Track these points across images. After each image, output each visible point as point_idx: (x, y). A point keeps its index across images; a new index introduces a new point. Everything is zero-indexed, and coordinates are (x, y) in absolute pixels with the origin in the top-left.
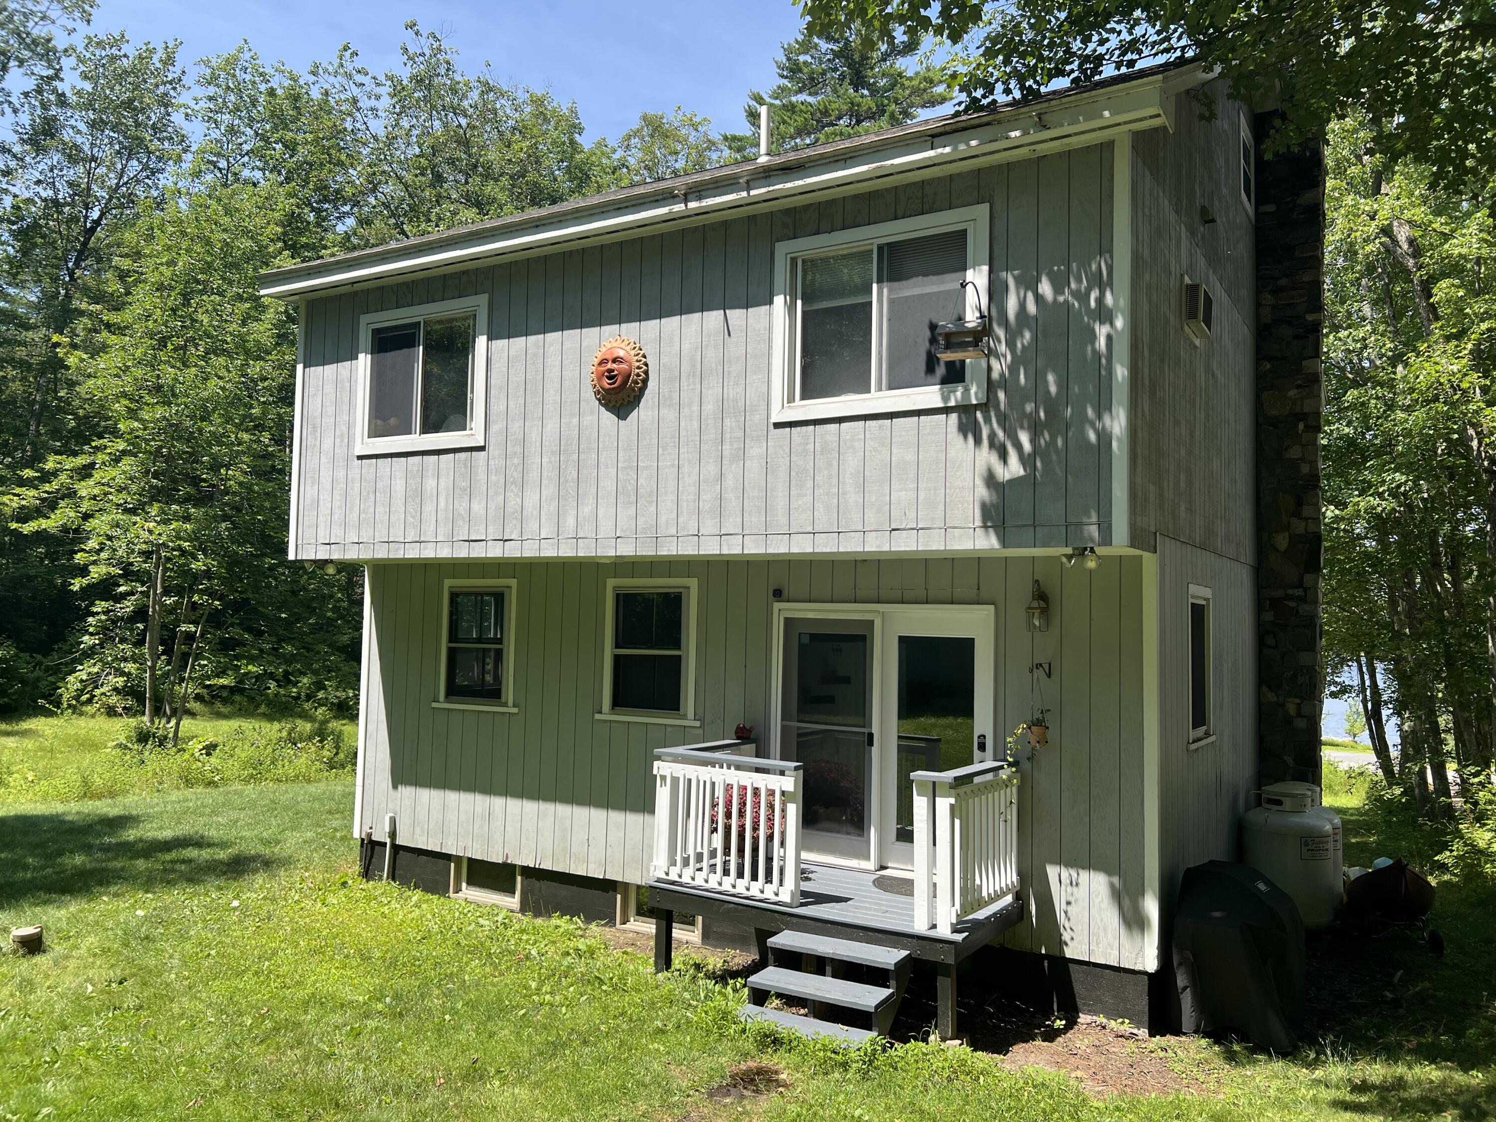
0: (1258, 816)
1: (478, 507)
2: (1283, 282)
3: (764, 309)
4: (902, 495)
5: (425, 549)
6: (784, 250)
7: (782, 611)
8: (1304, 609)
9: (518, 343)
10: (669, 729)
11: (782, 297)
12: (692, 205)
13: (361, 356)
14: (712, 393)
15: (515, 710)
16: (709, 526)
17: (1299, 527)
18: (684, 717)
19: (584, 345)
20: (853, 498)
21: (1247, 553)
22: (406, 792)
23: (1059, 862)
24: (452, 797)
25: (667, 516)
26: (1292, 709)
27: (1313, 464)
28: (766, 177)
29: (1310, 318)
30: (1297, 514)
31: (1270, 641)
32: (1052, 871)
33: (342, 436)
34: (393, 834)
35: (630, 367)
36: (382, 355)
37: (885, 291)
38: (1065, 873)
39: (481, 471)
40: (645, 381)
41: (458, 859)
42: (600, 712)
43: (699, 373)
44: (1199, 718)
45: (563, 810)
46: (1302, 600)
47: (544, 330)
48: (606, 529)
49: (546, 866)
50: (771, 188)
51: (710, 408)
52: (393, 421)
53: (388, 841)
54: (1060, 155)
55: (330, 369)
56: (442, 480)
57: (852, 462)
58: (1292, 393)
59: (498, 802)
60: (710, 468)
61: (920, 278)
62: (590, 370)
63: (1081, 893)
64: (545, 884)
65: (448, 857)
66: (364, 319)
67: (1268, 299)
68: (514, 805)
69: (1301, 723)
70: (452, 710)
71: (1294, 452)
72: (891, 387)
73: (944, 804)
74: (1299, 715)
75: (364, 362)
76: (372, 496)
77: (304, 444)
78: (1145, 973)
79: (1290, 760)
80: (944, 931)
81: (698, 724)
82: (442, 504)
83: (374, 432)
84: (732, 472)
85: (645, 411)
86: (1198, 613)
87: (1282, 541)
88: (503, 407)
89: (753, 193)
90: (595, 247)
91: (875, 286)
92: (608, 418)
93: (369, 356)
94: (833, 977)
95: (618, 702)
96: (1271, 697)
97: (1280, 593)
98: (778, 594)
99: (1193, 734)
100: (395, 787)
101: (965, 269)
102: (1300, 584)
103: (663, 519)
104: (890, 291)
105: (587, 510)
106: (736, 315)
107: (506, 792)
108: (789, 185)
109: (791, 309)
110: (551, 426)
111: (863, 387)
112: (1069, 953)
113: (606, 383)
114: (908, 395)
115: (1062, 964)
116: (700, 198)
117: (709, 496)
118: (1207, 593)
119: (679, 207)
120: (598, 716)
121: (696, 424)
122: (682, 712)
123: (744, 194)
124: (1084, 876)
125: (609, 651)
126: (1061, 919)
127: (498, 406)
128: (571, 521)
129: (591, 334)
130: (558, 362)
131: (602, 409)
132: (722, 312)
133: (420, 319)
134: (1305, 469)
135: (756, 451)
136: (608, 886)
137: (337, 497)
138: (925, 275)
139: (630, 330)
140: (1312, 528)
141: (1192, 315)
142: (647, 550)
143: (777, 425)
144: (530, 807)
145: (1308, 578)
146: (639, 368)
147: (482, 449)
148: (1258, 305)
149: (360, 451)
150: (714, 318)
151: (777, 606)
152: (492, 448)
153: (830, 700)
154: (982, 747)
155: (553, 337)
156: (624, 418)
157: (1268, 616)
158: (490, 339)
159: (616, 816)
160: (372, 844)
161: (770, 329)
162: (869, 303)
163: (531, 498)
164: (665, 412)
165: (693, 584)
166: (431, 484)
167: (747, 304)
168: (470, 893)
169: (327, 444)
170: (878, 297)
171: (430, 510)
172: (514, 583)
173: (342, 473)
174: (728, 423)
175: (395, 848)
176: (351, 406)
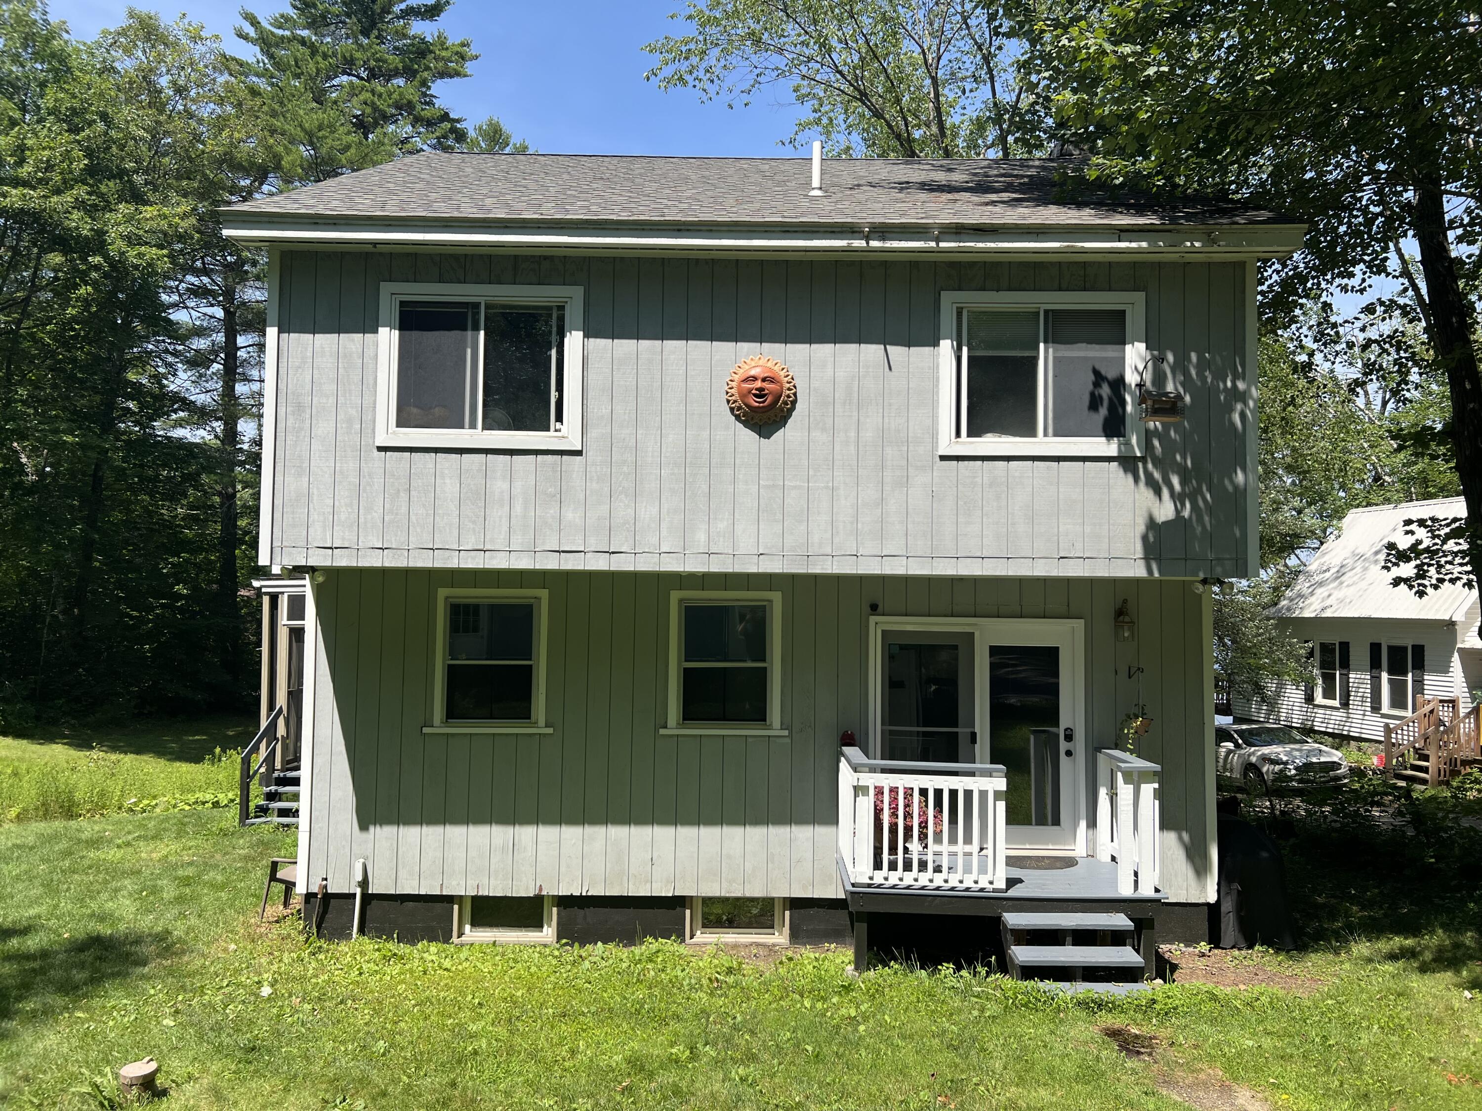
1: (571, 515)
3: (927, 350)
5: (491, 558)
6: (949, 301)
7: (878, 625)
9: (625, 346)
10: (750, 740)
11: (949, 342)
12: (874, 244)
13: (383, 331)
14: (872, 421)
15: (550, 731)
16: (869, 547)
18: (770, 727)
19: (715, 359)
22: (383, 834)
24: (456, 832)
25: (820, 533)
28: (956, 233)
33: (350, 421)
34: (364, 884)
35: (782, 387)
36: (415, 334)
37: (1051, 350)
39: (576, 479)
40: (794, 403)
41: (459, 899)
42: (666, 727)
43: (856, 401)
45: (617, 832)
47: (662, 336)
48: (745, 543)
49: (595, 891)
50: (962, 244)
51: (868, 435)
52: (437, 411)
53: (358, 891)
54: (1202, 264)
55: (325, 341)
56: (518, 485)
57: (1020, 496)
59: (524, 832)
60: (870, 493)
61: (1084, 345)
62: (725, 384)
64: (590, 912)
65: (450, 899)
66: (386, 289)
68: (548, 833)
70: (453, 735)
72: (1056, 435)
75: (387, 339)
76: (404, 496)
77: (281, 426)
78: (1208, 904)
80: (1148, 892)
81: (786, 733)
82: (518, 508)
83: (402, 422)
85: (793, 432)
88: (606, 411)
89: (942, 244)
90: (729, 261)
91: (1042, 346)
92: (748, 436)
93: (397, 332)
94: (1073, 945)
95: (690, 714)
98: (874, 608)
100: (364, 826)
101: (1124, 343)
103: (815, 539)
104: (1054, 352)
105: (721, 525)
106: (896, 352)
107: (538, 818)
108: (981, 245)
109: (958, 356)
110: (672, 437)
111: (1029, 430)
113: (751, 401)
114: (1075, 443)
116: (883, 239)
117: (868, 519)
119: (859, 243)
120: (662, 731)
121: (852, 449)
122: (768, 723)
123: (933, 244)
125: (675, 665)
127: (599, 408)
128: (701, 536)
129: (724, 350)
130: (682, 371)
131: (740, 426)
132: (882, 347)
133: (482, 300)
135: (920, 480)
136: (678, 903)
137: (342, 494)
138: (1090, 342)
139: (773, 350)
143: (943, 458)
144: (571, 834)
146: (789, 389)
147: (579, 453)
149: (382, 440)
150: (873, 352)
151: (873, 619)
152: (591, 454)
154: (1069, 738)
155: (673, 346)
156: (768, 437)
158: (587, 336)
159: (688, 831)
160: (328, 897)
161: (935, 368)
162: (1035, 359)
163: (647, 512)
164: (816, 434)
165: (776, 597)
166: (499, 486)
167: (909, 342)
168: (474, 935)
169: (324, 428)
170: (1045, 355)
171: (497, 514)
172: (544, 594)
173: (352, 465)
174: (889, 451)
175: (368, 899)
176: (368, 384)
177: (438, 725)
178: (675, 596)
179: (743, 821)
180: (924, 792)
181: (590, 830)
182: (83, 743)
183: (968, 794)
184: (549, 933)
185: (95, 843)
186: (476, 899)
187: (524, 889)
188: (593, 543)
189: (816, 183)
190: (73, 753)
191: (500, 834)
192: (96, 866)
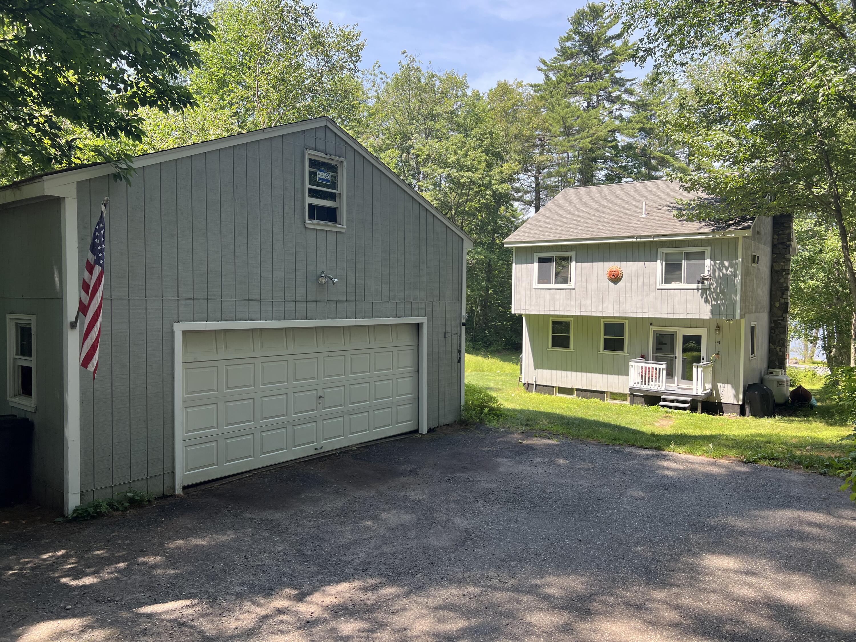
0: (767, 377)
1: (573, 303)
2: (780, 232)
3: (654, 263)
4: (689, 306)
6: (659, 251)
7: (652, 329)
8: (783, 323)
9: (585, 264)
10: (620, 356)
11: (660, 260)
12: (638, 240)
13: (535, 263)
14: (641, 280)
15: (574, 351)
16: (640, 310)
17: (782, 301)
19: (604, 266)
20: (677, 306)
21: (767, 309)
22: (539, 371)
23: (721, 383)
24: (554, 372)
25: (628, 307)
26: (778, 350)
27: (787, 283)
28: (658, 236)
29: (788, 243)
30: (782, 297)
31: (773, 331)
32: (719, 385)
33: (529, 283)
34: (536, 382)
35: (619, 273)
36: (541, 263)
37: (686, 262)
38: (722, 385)
39: (574, 295)
40: (622, 276)
41: (556, 387)
42: (600, 351)
43: (637, 276)
44: (752, 353)
45: (589, 375)
46: (782, 320)
47: (592, 262)
48: (611, 309)
49: (585, 388)
50: (659, 239)
51: (640, 284)
52: (545, 280)
53: (534, 383)
55: (524, 266)
56: (561, 296)
57: (677, 299)
58: (782, 264)
59: (569, 373)
60: (640, 298)
61: (694, 260)
62: (606, 272)
63: (725, 389)
64: (584, 392)
65: (553, 387)
66: (535, 254)
67: (776, 237)
68: (574, 374)
69: (780, 354)
70: (553, 350)
71: (782, 280)
72: (686, 283)
73: (700, 370)
74: (780, 351)
75: (536, 265)
76: (539, 299)
77: (516, 284)
78: (739, 404)
79: (777, 364)
80: (699, 394)
81: (628, 354)
82: (561, 301)
83: (539, 283)
84: (646, 300)
85: (622, 283)
86: (753, 328)
87: (777, 304)
89: (654, 239)
91: (683, 261)
92: (611, 284)
93: (537, 263)
94: (677, 402)
95: (605, 349)
96: (773, 346)
97: (776, 319)
98: (651, 324)
99: (751, 356)
100: (535, 369)
101: (705, 260)
102: (782, 316)
103: (627, 308)
105: (605, 305)
106: (647, 263)
107: (571, 370)
108: (664, 239)
109: (662, 264)
110: (595, 285)
111: (680, 282)
112: (722, 401)
113: (612, 277)
114: (690, 285)
115: (720, 404)
116: (641, 238)
117: (640, 304)
118: (755, 323)
119: (635, 240)
121: (636, 287)
122: (624, 351)
123: (652, 239)
124: (726, 385)
125: (602, 337)
126: (721, 395)
127: (579, 279)
128: (601, 308)
129: (606, 264)
130: (597, 270)
131: (610, 282)
132: (644, 262)
133: (554, 256)
134: (785, 285)
135: (652, 295)
136: (603, 392)
137: (527, 298)
138: (696, 259)
139: (618, 264)
140: (786, 301)
141: (754, 262)
142: (623, 315)
143: (658, 289)
144: (579, 374)
145: (784, 315)
146: (621, 273)
147: (574, 289)
148: (773, 238)
149: (535, 287)
150: (641, 263)
151: (651, 327)
152: (577, 289)
153: (661, 349)
154: (703, 359)
155: (595, 264)
156: (616, 284)
157: (773, 325)
158: (576, 262)
159: (605, 376)
160: (528, 384)
161: (656, 267)
162: (682, 264)
163: (589, 302)
164: (627, 284)
165: (627, 321)
166: (558, 297)
167: (650, 261)
168: (559, 395)
169: (524, 285)
170: (684, 263)
171: (557, 303)
172: (572, 319)
173: (529, 292)
174: (645, 288)
175: (536, 385)
176: (532, 276)
177: (550, 348)
178: (602, 320)
179: (618, 374)
180: (656, 369)
181: (583, 374)
182: (486, 356)
183: (660, 369)
184: (575, 395)
185: (487, 375)
186: (559, 388)
187: (569, 386)
188: (577, 309)
189: (644, 213)
190: (483, 359)
191: (564, 373)
192: (487, 379)
